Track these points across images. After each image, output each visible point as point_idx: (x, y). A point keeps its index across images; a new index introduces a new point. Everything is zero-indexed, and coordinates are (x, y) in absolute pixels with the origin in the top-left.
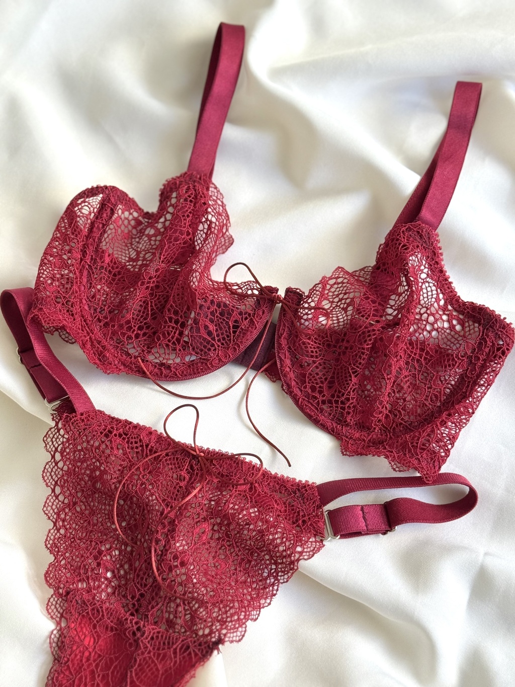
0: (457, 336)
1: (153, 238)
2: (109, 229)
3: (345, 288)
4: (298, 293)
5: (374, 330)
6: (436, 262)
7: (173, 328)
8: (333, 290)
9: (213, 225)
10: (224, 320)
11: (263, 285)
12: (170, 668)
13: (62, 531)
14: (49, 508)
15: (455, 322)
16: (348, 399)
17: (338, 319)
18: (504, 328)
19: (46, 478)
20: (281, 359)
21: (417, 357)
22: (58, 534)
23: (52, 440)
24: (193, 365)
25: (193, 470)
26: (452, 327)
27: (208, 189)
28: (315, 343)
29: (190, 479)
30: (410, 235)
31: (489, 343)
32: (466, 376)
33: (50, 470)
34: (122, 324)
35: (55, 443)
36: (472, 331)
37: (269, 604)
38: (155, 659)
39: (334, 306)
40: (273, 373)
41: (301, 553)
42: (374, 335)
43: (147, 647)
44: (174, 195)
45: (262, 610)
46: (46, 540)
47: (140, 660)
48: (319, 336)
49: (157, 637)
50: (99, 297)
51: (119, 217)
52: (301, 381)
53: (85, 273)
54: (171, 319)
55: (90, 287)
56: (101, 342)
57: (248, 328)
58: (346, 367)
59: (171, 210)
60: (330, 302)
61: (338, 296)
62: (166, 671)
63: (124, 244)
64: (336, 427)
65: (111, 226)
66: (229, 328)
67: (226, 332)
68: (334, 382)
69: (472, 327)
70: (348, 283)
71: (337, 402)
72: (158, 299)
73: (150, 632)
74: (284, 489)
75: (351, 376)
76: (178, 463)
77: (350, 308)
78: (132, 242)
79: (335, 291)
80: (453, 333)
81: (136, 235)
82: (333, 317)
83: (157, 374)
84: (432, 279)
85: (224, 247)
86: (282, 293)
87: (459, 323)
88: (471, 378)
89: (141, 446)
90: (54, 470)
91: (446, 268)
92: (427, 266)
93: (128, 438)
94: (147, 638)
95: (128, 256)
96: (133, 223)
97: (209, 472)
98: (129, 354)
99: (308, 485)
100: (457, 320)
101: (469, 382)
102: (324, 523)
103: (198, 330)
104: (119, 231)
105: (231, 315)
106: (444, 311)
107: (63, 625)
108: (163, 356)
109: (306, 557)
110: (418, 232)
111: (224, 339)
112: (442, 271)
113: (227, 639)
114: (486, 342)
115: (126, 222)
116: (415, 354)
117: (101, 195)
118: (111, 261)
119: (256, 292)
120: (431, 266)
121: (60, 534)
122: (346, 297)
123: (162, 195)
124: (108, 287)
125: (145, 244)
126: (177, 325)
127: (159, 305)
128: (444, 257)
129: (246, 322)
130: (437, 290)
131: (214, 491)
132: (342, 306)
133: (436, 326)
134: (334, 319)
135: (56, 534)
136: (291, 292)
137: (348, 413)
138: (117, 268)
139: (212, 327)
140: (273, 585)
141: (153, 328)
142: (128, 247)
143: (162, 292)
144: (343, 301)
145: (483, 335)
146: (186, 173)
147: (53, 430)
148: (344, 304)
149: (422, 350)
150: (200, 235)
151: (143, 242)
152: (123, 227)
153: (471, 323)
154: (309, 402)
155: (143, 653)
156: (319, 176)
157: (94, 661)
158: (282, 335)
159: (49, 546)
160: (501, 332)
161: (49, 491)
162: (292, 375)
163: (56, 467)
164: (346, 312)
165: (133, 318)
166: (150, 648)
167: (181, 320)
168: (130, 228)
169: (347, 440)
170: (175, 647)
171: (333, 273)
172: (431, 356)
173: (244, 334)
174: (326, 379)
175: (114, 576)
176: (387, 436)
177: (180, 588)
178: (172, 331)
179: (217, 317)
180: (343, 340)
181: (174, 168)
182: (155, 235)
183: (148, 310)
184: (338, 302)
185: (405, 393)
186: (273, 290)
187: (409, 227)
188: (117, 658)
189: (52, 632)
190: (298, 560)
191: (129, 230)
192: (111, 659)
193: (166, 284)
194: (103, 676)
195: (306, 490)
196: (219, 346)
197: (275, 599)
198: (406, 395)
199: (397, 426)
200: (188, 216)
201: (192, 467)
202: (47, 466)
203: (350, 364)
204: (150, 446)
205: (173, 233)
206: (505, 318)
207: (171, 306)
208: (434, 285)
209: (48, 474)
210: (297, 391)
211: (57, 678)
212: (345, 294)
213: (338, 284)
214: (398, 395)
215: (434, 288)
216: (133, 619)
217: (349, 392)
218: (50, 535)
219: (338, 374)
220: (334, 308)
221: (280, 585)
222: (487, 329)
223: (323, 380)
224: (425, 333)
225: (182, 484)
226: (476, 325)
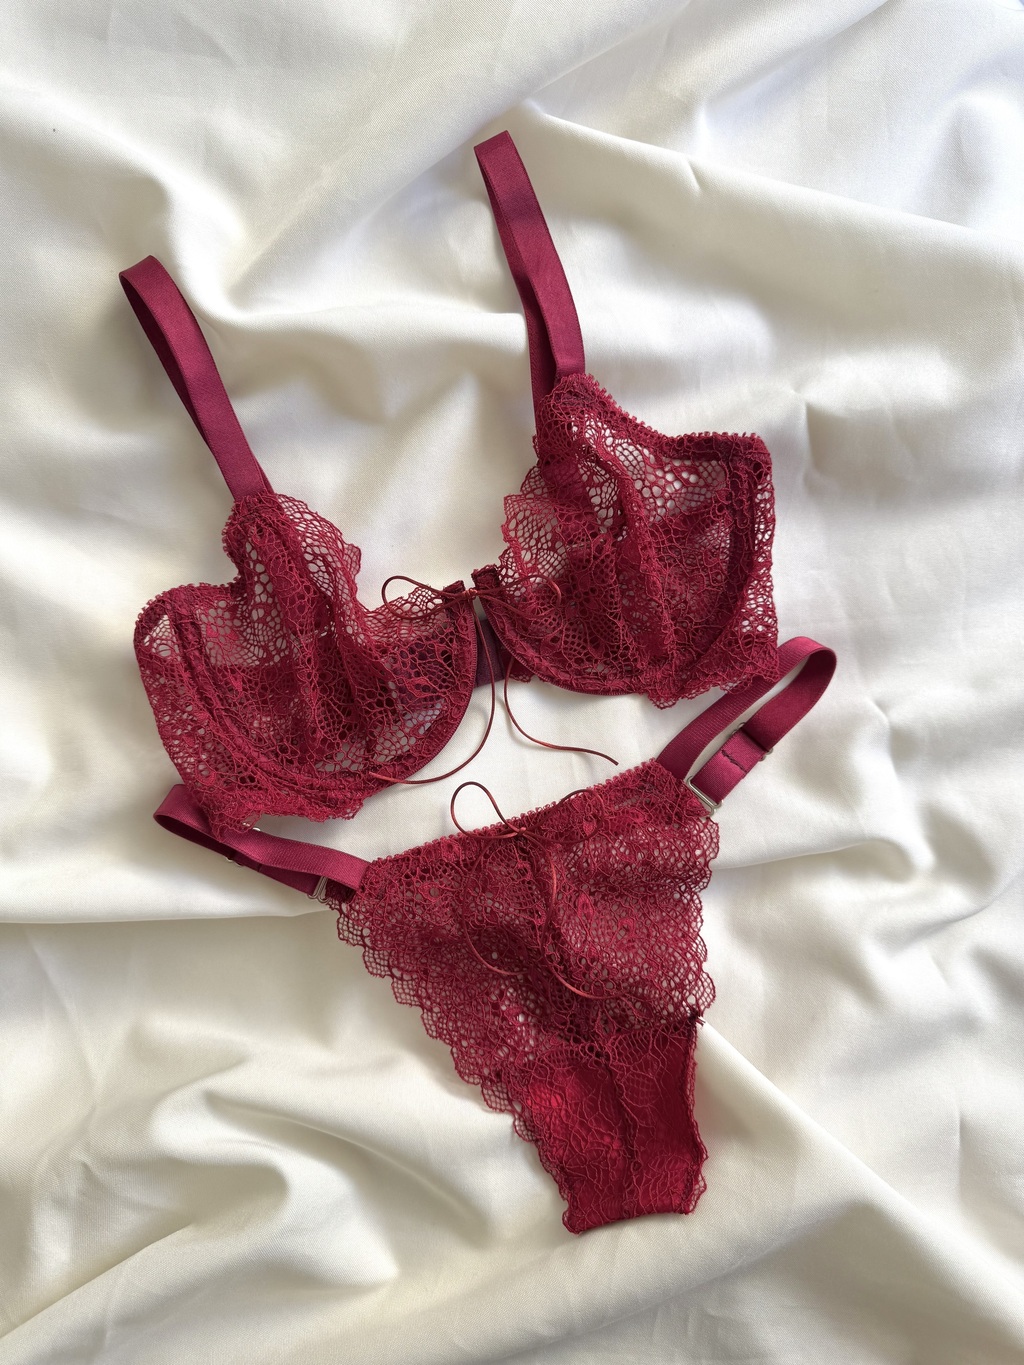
0: (697, 490)
1: (268, 619)
2: (210, 649)
3: (535, 523)
4: (489, 571)
5: (607, 556)
6: (612, 412)
7: (381, 712)
8: (520, 533)
9: (330, 559)
10: (429, 662)
11: (440, 587)
12: (662, 1069)
13: (436, 1009)
14: (403, 996)
15: (685, 475)
16: (627, 648)
17: (550, 564)
18: (751, 447)
19: (375, 971)
20: (522, 656)
21: (667, 544)
22: (434, 1015)
23: (350, 932)
24: (432, 733)
25: (528, 853)
26: (685, 483)
27: (280, 508)
28: (545, 609)
29: (532, 865)
30: (564, 403)
31: (744, 477)
32: (739, 530)
33: (371, 960)
34: (320, 748)
35: (355, 932)
36: (714, 475)
37: (702, 921)
38: (639, 1072)
39: (535, 551)
40: (519, 672)
41: (704, 854)
42: (611, 562)
43: (622, 1066)
44: (248, 547)
45: (700, 933)
46: (427, 1030)
47: (624, 1083)
48: (543, 598)
49: (623, 1049)
50: (265, 735)
51: (208, 624)
52: (560, 661)
53: (228, 722)
54: (370, 705)
55: (247, 731)
56: (312, 785)
57: (461, 649)
58: (600, 616)
59: (260, 568)
60: (527, 550)
61: (531, 536)
62: (659, 1075)
63: (239, 649)
64: (631, 682)
65: (210, 645)
66: (442, 666)
67: (441, 671)
68: (596, 639)
69: (710, 469)
70: (532, 514)
71: (616, 659)
72: (336, 691)
73: (613, 1050)
74: (629, 792)
75: (615, 624)
76: (505, 857)
77: (558, 545)
78: (245, 637)
79: (524, 533)
80: (690, 489)
81: (242, 625)
82: (543, 566)
83: (403, 772)
84: (622, 438)
85: (354, 565)
86: (469, 584)
87: (690, 473)
88: (747, 529)
89: (452, 869)
90: (376, 956)
91: (625, 410)
92: (605, 426)
93: (433, 873)
94: (614, 1059)
95: (254, 658)
96: (227, 615)
97: (547, 844)
98: (354, 774)
99: (650, 768)
100: (687, 470)
101: (746, 535)
102: (697, 797)
103: (411, 697)
104: (222, 640)
105: (434, 651)
106: (662, 469)
107: (518, 1108)
108: (393, 748)
109: (712, 855)
110: (570, 392)
111: (444, 681)
112: (625, 419)
113: (702, 1008)
114: (739, 477)
115: (220, 622)
116: (663, 543)
117: (166, 617)
118: (244, 682)
119: (438, 601)
120: (610, 422)
121: (437, 1014)
122: (542, 533)
123: (231, 554)
124: (267, 716)
125: (265, 633)
126: (382, 706)
127: (343, 697)
128: (615, 398)
129: (455, 645)
130: (637, 449)
131: (565, 857)
132: (545, 546)
133: (666, 495)
134: (547, 567)
135: (432, 1017)
136: (479, 575)
137: (636, 660)
138: (256, 684)
139: (423, 680)
140: (692, 900)
141: (356, 726)
142: (245, 648)
143: (334, 679)
144: (543, 540)
145: (730, 471)
146: (237, 506)
147: (341, 920)
148: (547, 542)
149: (667, 532)
150: (321, 579)
151: (260, 632)
152: (221, 631)
153: (705, 464)
154: (584, 678)
155: (622, 1076)
156: (396, 396)
157: (575, 1112)
158: (503, 629)
159: (434, 1034)
160: (750, 453)
161: (388, 980)
162: (546, 663)
163: (376, 952)
164: (555, 551)
165: (326, 733)
166: (625, 1065)
167: (384, 699)
168: (229, 623)
169: (652, 687)
170: (650, 1046)
171: (506, 513)
172: (683, 533)
173: (463, 659)
174: (585, 641)
175: (526, 1016)
176: (690, 652)
177: (610, 985)
178: (383, 718)
179: (420, 664)
180: (574, 586)
181: (218, 508)
182: (267, 613)
183: (335, 712)
184: (536, 545)
185: (681, 594)
186: (458, 587)
187: (557, 394)
188: (597, 1094)
189: (515, 1126)
190: (706, 864)
191: (231, 628)
192: (591, 1100)
193: (330, 665)
194: (596, 1119)
195: (652, 776)
196: (445, 693)
197: (704, 913)
198: (684, 596)
199: (694, 634)
200: (291, 569)
201: (523, 850)
202: (367, 959)
203: (605, 611)
204: (461, 863)
205: (291, 604)
206: (744, 434)
207: (359, 690)
208: (629, 444)
209: (374, 965)
210: (563, 676)
211: (552, 1156)
212: (539, 530)
213: (522, 522)
214: (674, 602)
215: (631, 448)
216: (583, 1047)
217: (624, 640)
218: (426, 1021)
219: (595, 627)
220: (537, 554)
221: (700, 894)
222: (732, 460)
223: (583, 644)
224: (659, 511)
225: (528, 877)
226: (714, 463)
